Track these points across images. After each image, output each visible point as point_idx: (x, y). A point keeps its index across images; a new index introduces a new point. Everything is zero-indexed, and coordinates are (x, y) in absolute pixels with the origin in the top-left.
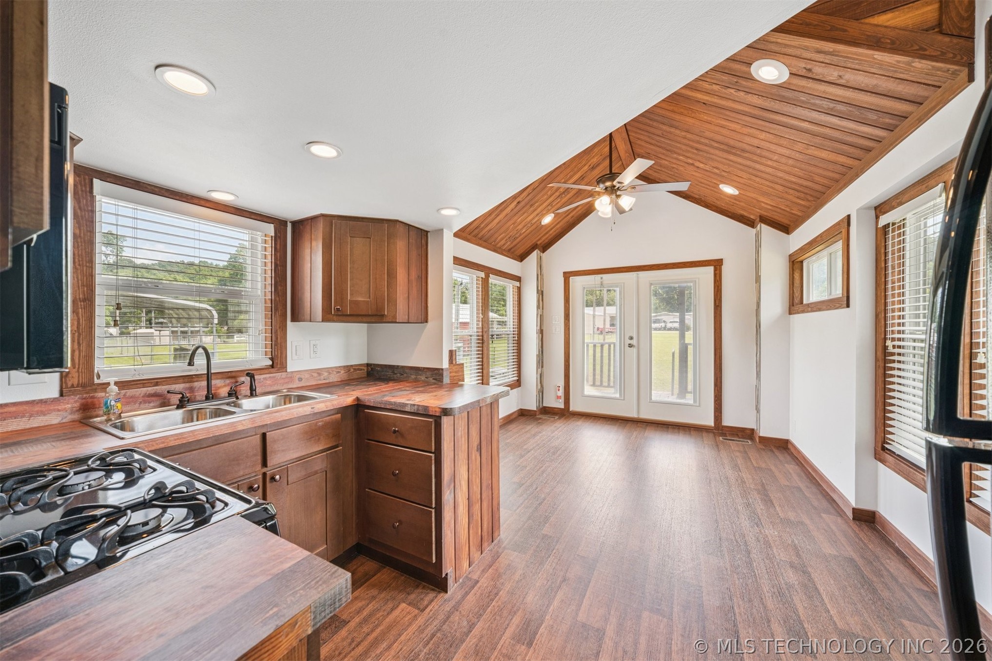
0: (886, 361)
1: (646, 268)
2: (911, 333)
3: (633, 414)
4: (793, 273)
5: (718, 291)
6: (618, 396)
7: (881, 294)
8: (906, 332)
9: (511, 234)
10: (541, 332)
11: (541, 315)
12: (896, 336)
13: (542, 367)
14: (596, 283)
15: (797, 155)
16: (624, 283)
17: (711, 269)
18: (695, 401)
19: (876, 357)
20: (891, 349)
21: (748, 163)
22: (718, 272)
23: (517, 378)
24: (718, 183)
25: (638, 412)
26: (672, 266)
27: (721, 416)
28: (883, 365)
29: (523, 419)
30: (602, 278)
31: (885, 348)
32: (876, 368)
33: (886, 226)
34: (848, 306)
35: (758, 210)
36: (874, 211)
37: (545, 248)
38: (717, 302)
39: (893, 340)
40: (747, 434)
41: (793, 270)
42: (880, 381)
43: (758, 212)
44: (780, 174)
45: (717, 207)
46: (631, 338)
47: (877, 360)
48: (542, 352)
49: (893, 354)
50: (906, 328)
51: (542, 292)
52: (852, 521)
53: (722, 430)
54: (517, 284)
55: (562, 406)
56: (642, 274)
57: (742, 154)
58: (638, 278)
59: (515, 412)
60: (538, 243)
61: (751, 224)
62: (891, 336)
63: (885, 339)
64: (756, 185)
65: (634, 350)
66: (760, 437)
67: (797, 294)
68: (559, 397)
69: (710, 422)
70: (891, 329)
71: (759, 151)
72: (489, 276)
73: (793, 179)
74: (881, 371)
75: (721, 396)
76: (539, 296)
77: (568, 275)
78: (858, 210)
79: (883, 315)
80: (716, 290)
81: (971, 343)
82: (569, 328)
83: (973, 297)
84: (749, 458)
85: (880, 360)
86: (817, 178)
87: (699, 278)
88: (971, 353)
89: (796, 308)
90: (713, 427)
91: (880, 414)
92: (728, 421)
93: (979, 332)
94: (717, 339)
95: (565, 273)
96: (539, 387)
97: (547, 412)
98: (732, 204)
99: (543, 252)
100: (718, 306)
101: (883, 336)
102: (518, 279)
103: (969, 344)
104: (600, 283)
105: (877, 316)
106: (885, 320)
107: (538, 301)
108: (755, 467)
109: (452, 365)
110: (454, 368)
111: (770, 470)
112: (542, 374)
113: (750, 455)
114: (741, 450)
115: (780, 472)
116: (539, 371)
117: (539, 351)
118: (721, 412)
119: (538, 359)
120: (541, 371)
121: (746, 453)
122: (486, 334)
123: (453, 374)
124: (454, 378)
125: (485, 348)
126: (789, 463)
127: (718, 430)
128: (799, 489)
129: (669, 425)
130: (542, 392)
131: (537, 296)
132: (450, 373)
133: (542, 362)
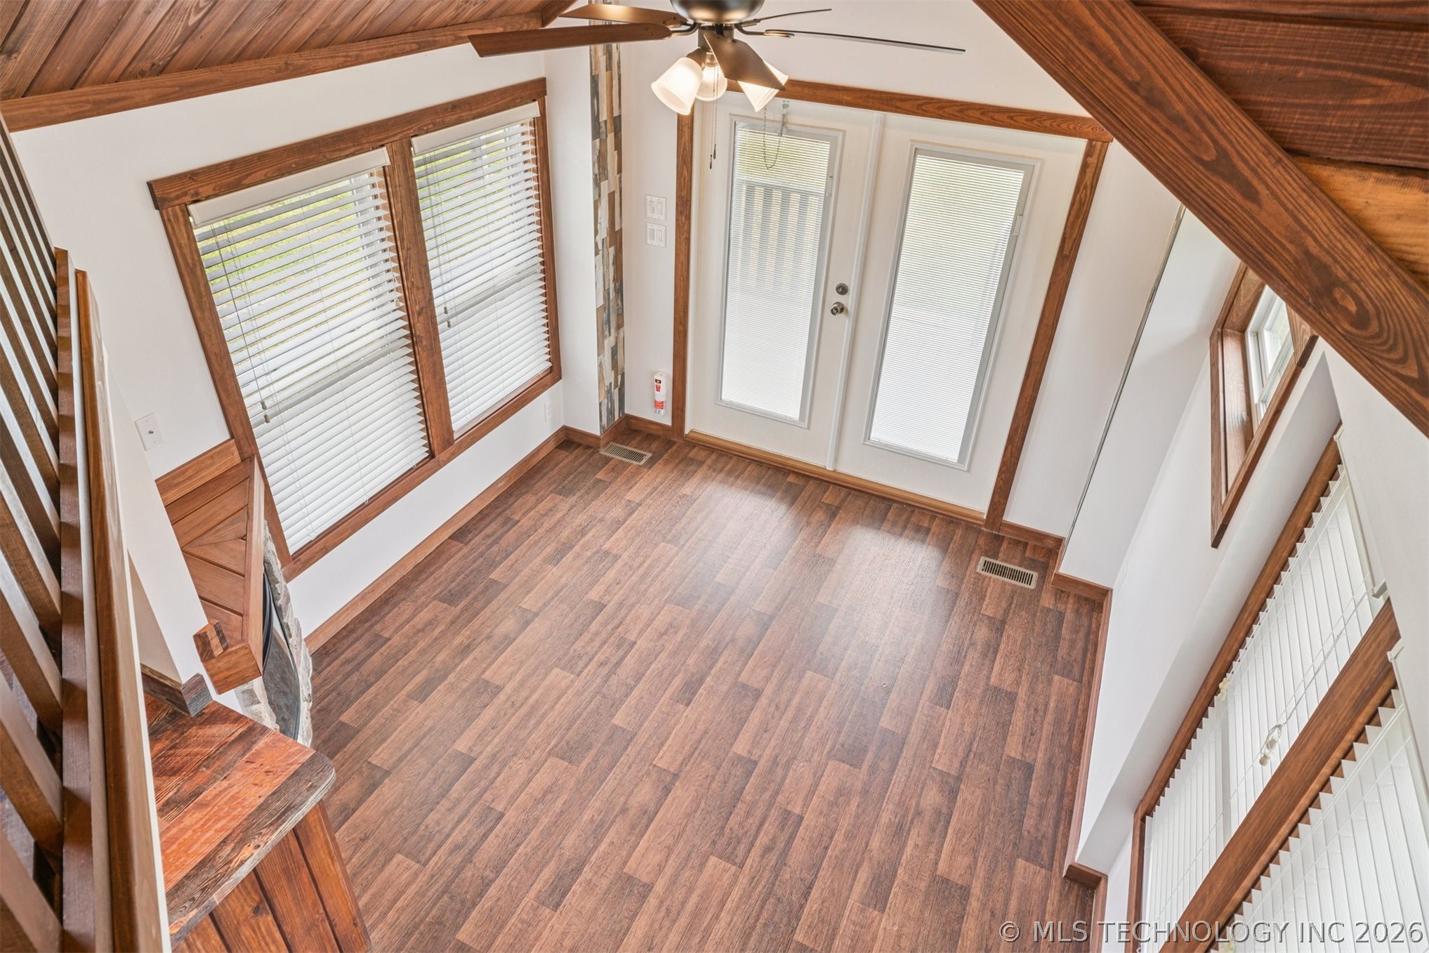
1: (907, 105)
5: (1077, 216)
6: (795, 416)
10: (616, 238)
11: (611, 196)
13: (620, 326)
14: (770, 120)
16: (844, 132)
17: (1077, 148)
18: (961, 459)
22: (1093, 159)
23: (547, 365)
25: (836, 460)
27: (1005, 504)
30: (785, 106)
38: (1067, 247)
40: (1044, 548)
46: (844, 289)
48: (619, 291)
51: (617, 123)
52: (1059, 881)
53: (999, 531)
54: (534, 109)
55: (667, 421)
58: (883, 126)
59: (548, 441)
65: (846, 320)
66: (1058, 575)
68: (659, 405)
69: (980, 505)
75: (1016, 464)
76: (603, 141)
80: (1073, 213)
82: (688, 240)
84: (996, 651)
87: (1043, 163)
90: (981, 520)
92: (1018, 515)
96: (610, 377)
97: (630, 430)
100: (1067, 257)
102: (539, 89)
104: (779, 117)
107: (601, 159)
108: (987, 687)
109: (213, 661)
110: (220, 664)
111: (1012, 698)
112: (620, 345)
113: (1004, 638)
114: (998, 617)
115: (1028, 706)
116: (609, 343)
117: (607, 292)
118: (1006, 497)
119: (605, 315)
120: (617, 338)
121: (999, 626)
122: (421, 318)
123: (221, 676)
124: (228, 680)
125: (423, 355)
126: (1067, 673)
127: (992, 529)
128: (1030, 768)
129: (894, 501)
130: (618, 388)
131: (594, 146)
132: (211, 676)
133: (620, 315)
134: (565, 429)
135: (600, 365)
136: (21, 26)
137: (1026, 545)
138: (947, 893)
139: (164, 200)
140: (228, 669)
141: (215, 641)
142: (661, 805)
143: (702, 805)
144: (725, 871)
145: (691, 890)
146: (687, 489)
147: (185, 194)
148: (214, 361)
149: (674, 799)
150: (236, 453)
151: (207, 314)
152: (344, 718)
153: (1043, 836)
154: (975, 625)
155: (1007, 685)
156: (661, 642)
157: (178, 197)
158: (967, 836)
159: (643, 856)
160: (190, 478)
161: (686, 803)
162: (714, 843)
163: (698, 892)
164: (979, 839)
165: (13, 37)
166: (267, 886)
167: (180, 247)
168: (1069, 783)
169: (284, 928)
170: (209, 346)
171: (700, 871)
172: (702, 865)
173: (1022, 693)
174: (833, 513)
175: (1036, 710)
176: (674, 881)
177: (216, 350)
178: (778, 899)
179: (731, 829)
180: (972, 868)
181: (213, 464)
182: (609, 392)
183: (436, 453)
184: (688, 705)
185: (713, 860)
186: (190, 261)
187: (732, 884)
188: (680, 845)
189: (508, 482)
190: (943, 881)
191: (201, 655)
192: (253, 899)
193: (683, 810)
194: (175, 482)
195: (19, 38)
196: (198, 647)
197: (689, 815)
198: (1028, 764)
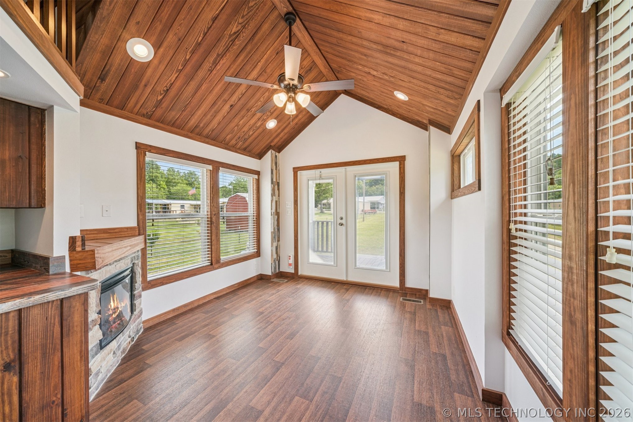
0: (510, 245)
1: (351, 164)
2: (532, 216)
3: (343, 278)
4: (453, 165)
5: (402, 181)
6: (332, 263)
7: (505, 175)
8: (529, 214)
9: (238, 135)
10: (277, 214)
11: (276, 202)
12: (519, 218)
13: (279, 241)
14: (317, 176)
15: (434, 45)
16: (336, 176)
17: (397, 164)
18: (386, 268)
19: (502, 239)
20: (513, 232)
21: (403, 63)
22: (402, 166)
23: (256, 250)
24: (393, 91)
25: (347, 276)
26: (369, 162)
27: (404, 280)
28: (508, 248)
29: (260, 282)
30: (320, 172)
31: (509, 230)
32: (503, 250)
33: (509, 105)
34: (480, 189)
35: (426, 114)
36: (499, 94)
37: (280, 148)
38: (402, 190)
39: (516, 222)
40: (422, 294)
41: (453, 162)
42: (506, 264)
43: (428, 117)
44: (429, 72)
45: (400, 115)
46: (342, 219)
47: (503, 243)
48: (279, 230)
49: (516, 238)
50: (529, 210)
51: (278, 184)
52: (481, 403)
53: (405, 291)
54: (256, 177)
55: (293, 271)
56: (349, 168)
57: (395, 53)
58: (346, 172)
59: (254, 277)
60: (272, 144)
61: (425, 128)
62: (514, 219)
63: (509, 221)
64: (417, 88)
65: (343, 228)
66: (430, 298)
67: (456, 182)
68: (290, 265)
69: (396, 283)
70: (514, 211)
71: (405, 47)
72: (219, 169)
73: (439, 76)
74: (506, 254)
75: (404, 264)
76: (274, 186)
77: (296, 170)
78: (485, 94)
79: (507, 197)
81: (597, 232)
82: (297, 211)
83: (599, 168)
84: (415, 320)
85: (506, 243)
86: (456, 72)
87: (389, 171)
88: (596, 246)
89: (456, 193)
90: (398, 288)
91: (506, 298)
92: (410, 283)
93: (608, 217)
94: (401, 218)
95: (294, 168)
96: (275, 256)
97: (281, 275)
98: (409, 110)
99: (279, 152)
100: (402, 193)
101: (508, 219)
102: (258, 173)
103: (594, 233)
104: (319, 176)
105: (503, 198)
106: (509, 203)
107: (273, 190)
108: (415, 331)
109: (74, 252)
110: (77, 256)
111: (427, 333)
112: (279, 247)
113: (417, 317)
114: (413, 311)
115: (435, 335)
116: (275, 244)
117: (274, 229)
118: (404, 277)
119: (274, 235)
120: (277, 244)
121: (414, 314)
122: (215, 216)
123: (75, 262)
124: (79, 266)
125: (214, 228)
126: (445, 324)
127: (402, 291)
128: (444, 357)
129: (368, 286)
130: (278, 260)
131: (271, 186)
132: (71, 261)
133: (279, 237)
134: (261, 275)
135: (272, 250)
136: (106, 69)
137: (416, 294)
138: (422, 410)
139: (139, 147)
140: (80, 260)
141: (79, 243)
142: (274, 375)
143: (294, 374)
144: (303, 403)
145: (284, 413)
146: (298, 286)
147: (147, 149)
148: (139, 198)
149: (281, 373)
150: (137, 232)
151: (142, 183)
152: (144, 348)
153: (463, 382)
154: (404, 313)
155: (423, 328)
156: (283, 322)
157: (143, 149)
158: (425, 384)
159: (261, 397)
160: (116, 232)
161: (286, 374)
162: (298, 390)
163: (287, 414)
164: (431, 384)
165: (104, 72)
166: (25, 351)
167: (140, 161)
168: (465, 361)
169: (24, 395)
170: (139, 193)
171: (290, 404)
172: (291, 400)
173: (430, 331)
174: (347, 290)
175: (438, 336)
176: (275, 409)
177: (141, 195)
178: (331, 417)
179: (307, 384)
180: (432, 397)
181: (127, 231)
182: (275, 261)
183: (213, 264)
184: (291, 340)
185: (297, 398)
186: (141, 166)
187: (307, 409)
188: (281, 392)
189: (238, 286)
190: (418, 405)
191: (69, 248)
192: (8, 354)
193: (284, 377)
194: (109, 231)
195: (107, 72)
196: (69, 243)
197: (287, 379)
198: (443, 354)
